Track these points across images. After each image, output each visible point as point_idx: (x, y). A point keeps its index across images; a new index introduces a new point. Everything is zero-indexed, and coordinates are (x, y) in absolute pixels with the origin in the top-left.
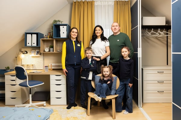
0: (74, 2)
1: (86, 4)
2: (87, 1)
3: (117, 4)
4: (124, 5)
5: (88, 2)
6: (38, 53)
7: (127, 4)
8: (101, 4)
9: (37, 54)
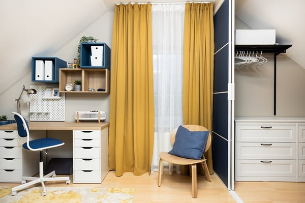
0: (117, 6)
1: (136, 8)
2: (139, 4)
3: (191, 10)
4: (203, 11)
5: (140, 7)
6: (56, 93)
7: (207, 9)
8: (163, 9)
9: (55, 95)
